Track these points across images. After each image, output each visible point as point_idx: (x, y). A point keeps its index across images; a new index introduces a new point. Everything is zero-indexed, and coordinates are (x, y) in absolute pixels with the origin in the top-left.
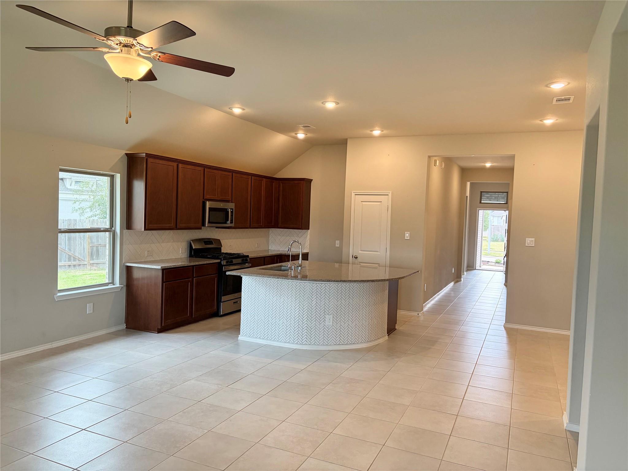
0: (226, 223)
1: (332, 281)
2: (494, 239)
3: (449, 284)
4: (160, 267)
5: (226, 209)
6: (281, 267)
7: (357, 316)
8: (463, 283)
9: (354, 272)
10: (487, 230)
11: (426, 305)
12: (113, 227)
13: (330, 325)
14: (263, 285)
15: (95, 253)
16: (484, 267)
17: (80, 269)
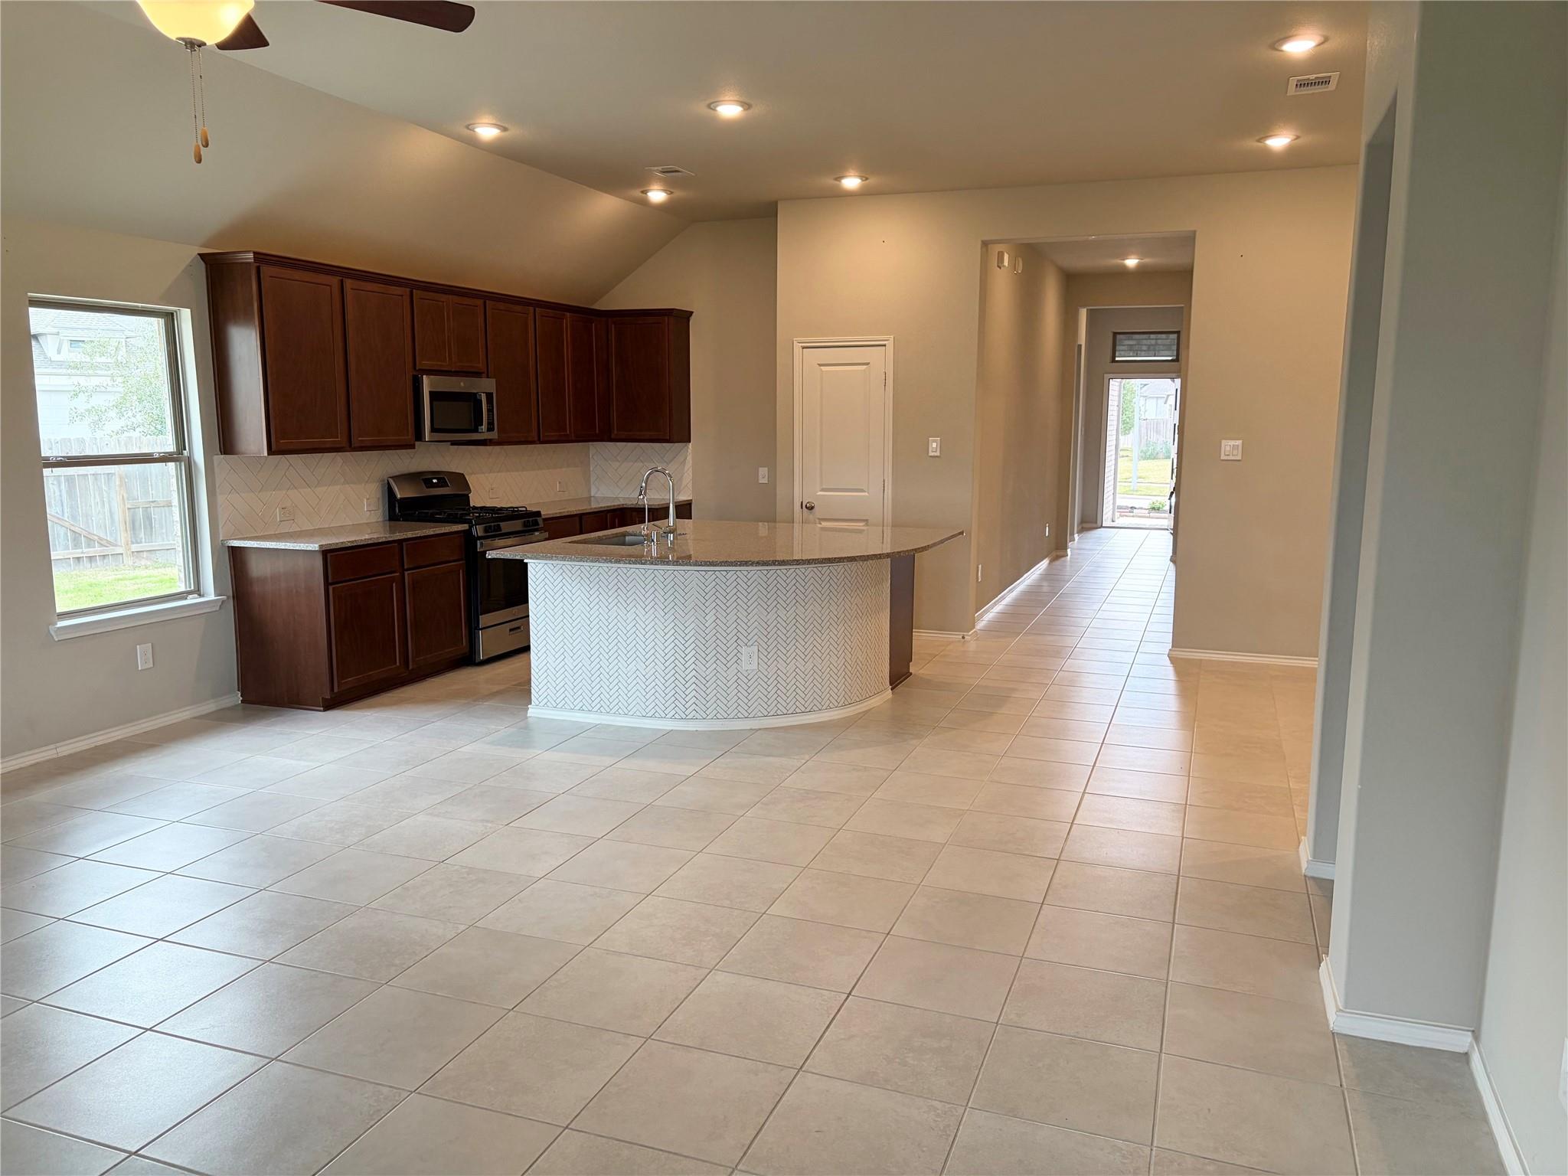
0: (476, 431)
1: (752, 565)
2: (1148, 453)
3: (1039, 563)
4: (317, 546)
5: (475, 394)
6: (625, 536)
7: (817, 645)
8: (1070, 561)
9: (805, 541)
10: (1131, 431)
11: (982, 615)
12: (185, 449)
13: (753, 670)
14: (582, 581)
15: (140, 522)
16: (1121, 521)
17: (107, 567)
